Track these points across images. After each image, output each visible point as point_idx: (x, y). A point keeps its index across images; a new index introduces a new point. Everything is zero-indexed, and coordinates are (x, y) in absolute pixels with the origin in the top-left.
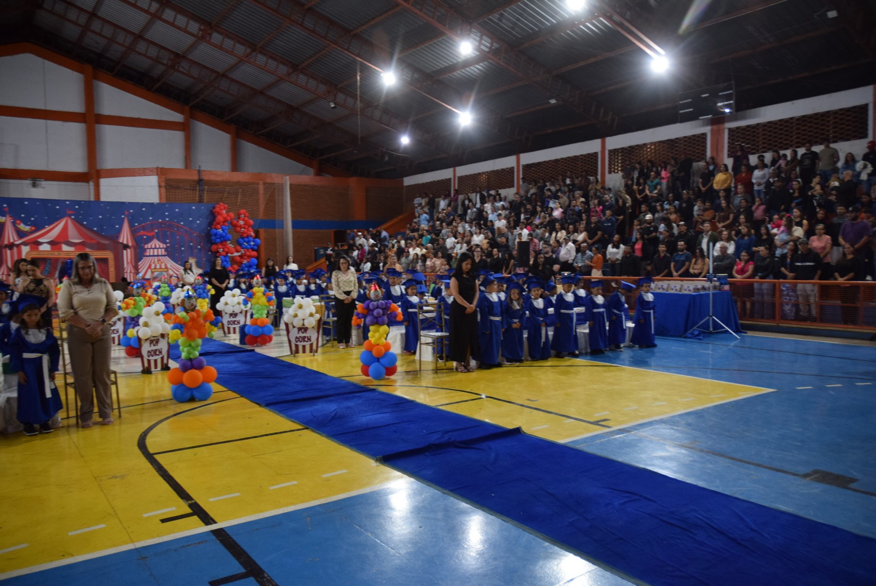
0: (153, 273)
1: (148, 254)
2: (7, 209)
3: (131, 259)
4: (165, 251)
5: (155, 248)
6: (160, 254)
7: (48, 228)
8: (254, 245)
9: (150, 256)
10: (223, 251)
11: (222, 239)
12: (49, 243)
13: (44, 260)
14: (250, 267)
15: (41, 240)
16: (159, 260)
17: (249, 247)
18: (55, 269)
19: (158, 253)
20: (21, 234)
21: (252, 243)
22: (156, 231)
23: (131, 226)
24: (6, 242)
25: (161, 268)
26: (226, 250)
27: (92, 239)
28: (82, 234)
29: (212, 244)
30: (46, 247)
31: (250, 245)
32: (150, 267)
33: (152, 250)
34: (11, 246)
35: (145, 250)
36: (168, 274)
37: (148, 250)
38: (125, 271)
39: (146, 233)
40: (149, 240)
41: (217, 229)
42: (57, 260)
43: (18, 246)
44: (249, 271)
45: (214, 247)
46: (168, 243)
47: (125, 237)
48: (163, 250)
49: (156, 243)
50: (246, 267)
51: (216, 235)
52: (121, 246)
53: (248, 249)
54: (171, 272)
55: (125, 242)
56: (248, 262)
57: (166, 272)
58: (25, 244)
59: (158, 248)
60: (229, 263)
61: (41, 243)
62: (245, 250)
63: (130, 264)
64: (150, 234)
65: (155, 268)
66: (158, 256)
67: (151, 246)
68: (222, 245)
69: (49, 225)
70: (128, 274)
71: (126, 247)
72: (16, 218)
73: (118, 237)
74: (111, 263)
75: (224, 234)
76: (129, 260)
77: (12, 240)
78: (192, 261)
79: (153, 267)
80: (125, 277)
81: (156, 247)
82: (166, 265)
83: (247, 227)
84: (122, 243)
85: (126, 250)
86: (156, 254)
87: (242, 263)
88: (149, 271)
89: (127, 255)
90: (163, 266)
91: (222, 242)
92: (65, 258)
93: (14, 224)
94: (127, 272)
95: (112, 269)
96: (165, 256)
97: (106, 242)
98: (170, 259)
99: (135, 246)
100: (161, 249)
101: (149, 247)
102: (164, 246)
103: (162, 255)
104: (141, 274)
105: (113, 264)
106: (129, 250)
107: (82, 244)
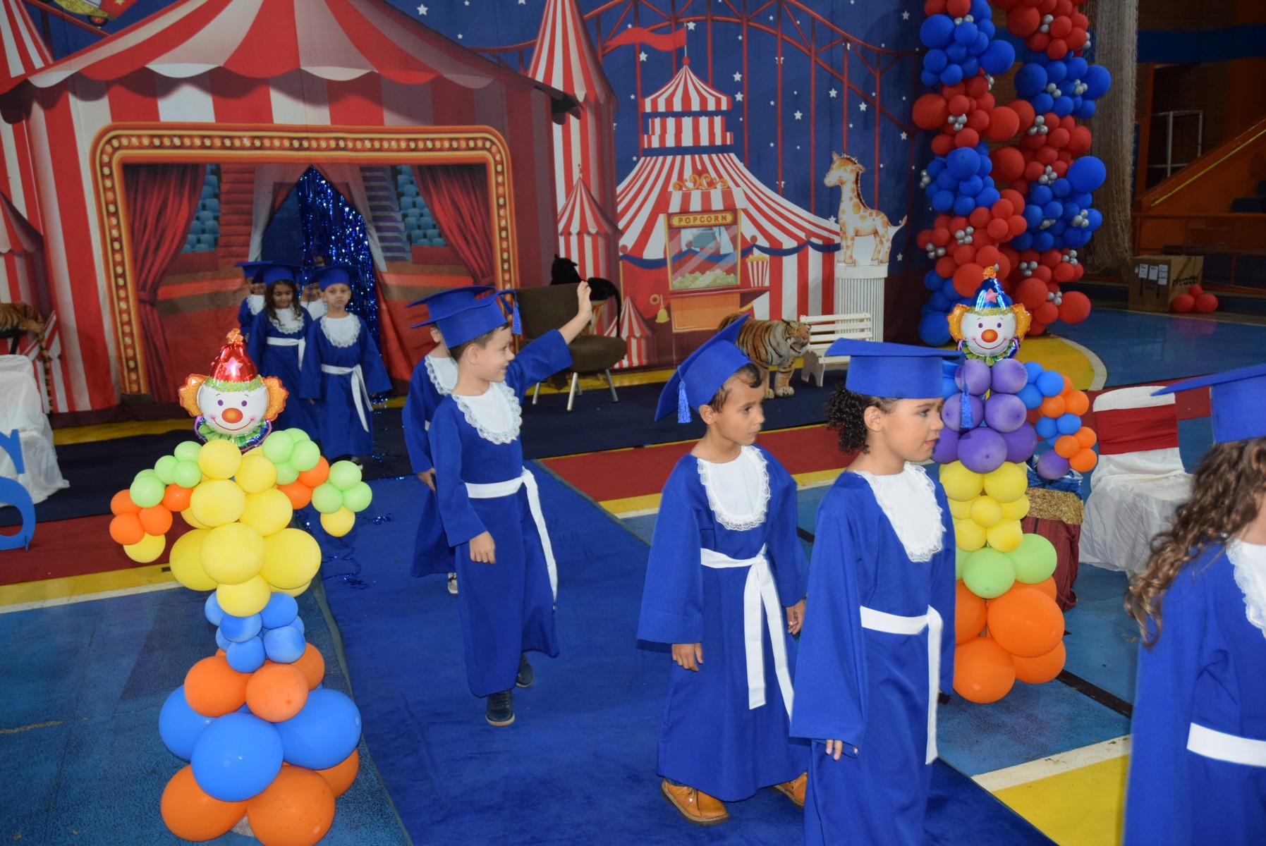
0: (673, 232)
1: (656, 144)
3: (585, 169)
4: (726, 128)
5: (687, 112)
6: (705, 141)
8: (1085, 96)
9: (663, 151)
10: (965, 126)
11: (974, 62)
12: (200, 80)
13: (188, 173)
14: (1070, 197)
15: (162, 66)
16: (700, 172)
17: (1069, 101)
18: (249, 223)
19: (696, 133)
20: (64, 33)
21: (1081, 87)
22: (691, 26)
25: (706, 210)
26: (984, 117)
27: (408, 62)
28: (362, 37)
29: (918, 90)
30: (191, 106)
31: (1073, 95)
32: (662, 204)
33: (671, 122)
35: (641, 122)
36: (733, 240)
37: (658, 121)
38: (561, 226)
39: (647, 36)
40: (661, 70)
41: (953, 18)
42: (249, 171)
43: (52, 97)
44: (1067, 220)
45: (929, 108)
46: (738, 87)
47: (559, 57)
48: (718, 120)
49: (687, 87)
50: (1055, 198)
51: (951, 40)
52: (539, 103)
53: (1062, 117)
54: (746, 228)
55: (557, 83)
56: (1063, 175)
57: (727, 226)
58: (85, 86)
59: (696, 115)
60: (990, 180)
61: (168, 84)
62: (1054, 118)
63: (580, 192)
64: (665, 43)
65: (685, 210)
66: (696, 150)
67: (669, 101)
68: (967, 95)
70: (574, 240)
71: (562, 105)
73: (526, 56)
74: (500, 186)
75: (985, 39)
76: (577, 174)
77: (17, 69)
78: (842, 174)
79: (675, 206)
80: (562, 255)
81: (688, 105)
82: (727, 195)
83: (1069, 6)
84: (545, 88)
85: (563, 121)
86: (687, 141)
87: (1036, 181)
88: (662, 218)
89: (569, 144)
90: (717, 203)
91: (967, 80)
92: (285, 164)
94: (567, 233)
95: (503, 219)
96: (723, 149)
97: (474, 81)
98: (745, 166)
99: (602, 99)
100: (711, 115)
101: (662, 108)
102: (724, 107)
103: (712, 149)
104: (628, 240)
105: (506, 190)
106: (574, 122)
107: (366, 88)
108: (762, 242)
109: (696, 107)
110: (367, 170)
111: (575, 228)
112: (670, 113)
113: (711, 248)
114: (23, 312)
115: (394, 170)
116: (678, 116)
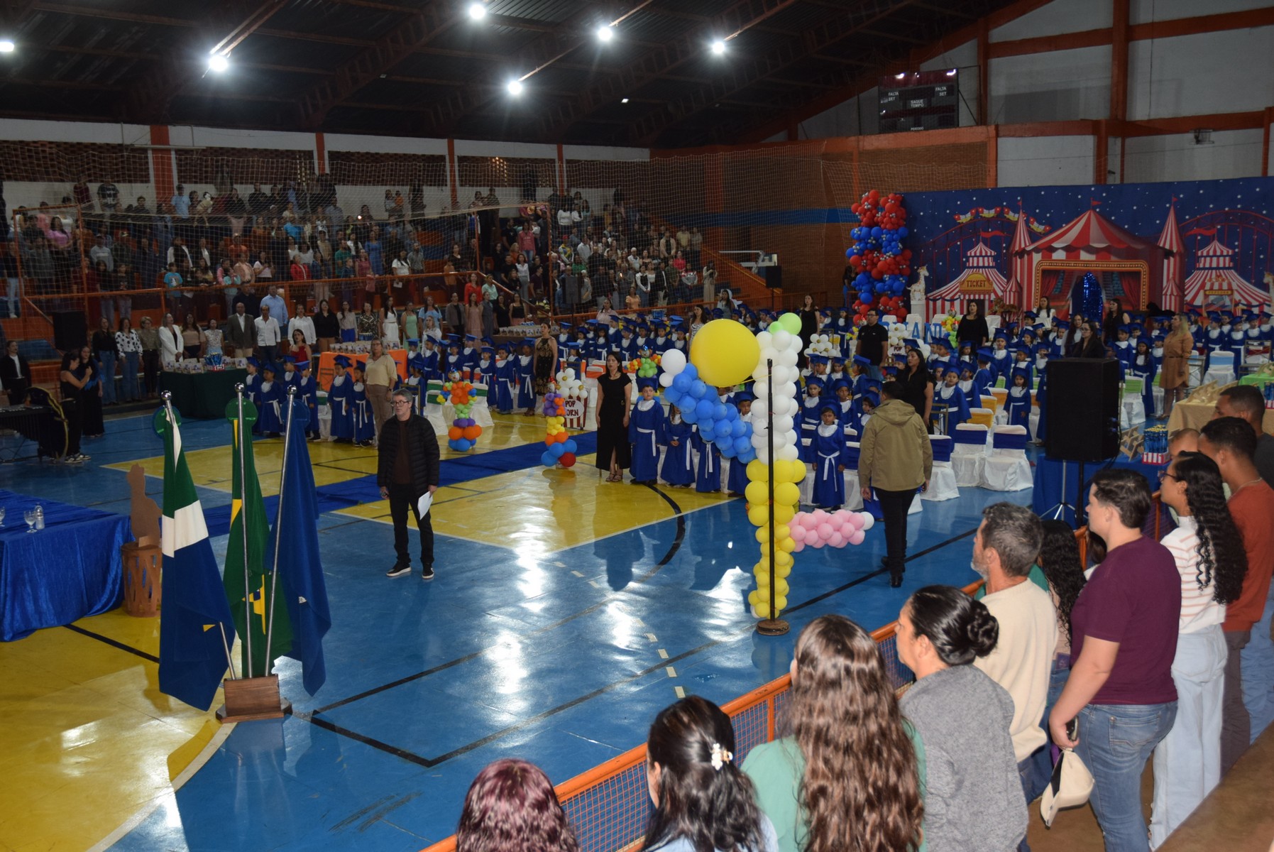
0: (1206, 296)
1: (1201, 266)
2: (1020, 203)
3: (1174, 275)
4: (1231, 260)
5: (1215, 255)
6: (1221, 265)
7: (1065, 227)
9: (1204, 269)
12: (1063, 248)
13: (1057, 273)
15: (1055, 245)
16: (1218, 276)
19: (1218, 263)
20: (1034, 237)
22: (1219, 227)
23: (1179, 220)
24: (1017, 248)
25: (1221, 289)
27: (1120, 242)
28: (1108, 235)
30: (1060, 255)
32: (1203, 286)
33: (1208, 259)
34: (1022, 253)
35: (1197, 259)
36: (1231, 300)
37: (1203, 259)
38: (1164, 293)
39: (1202, 231)
40: (1206, 242)
42: (1071, 272)
43: (1029, 253)
46: (1237, 247)
47: (1169, 238)
48: (1227, 259)
49: (1216, 247)
52: (1161, 253)
54: (1237, 297)
55: (1167, 247)
57: (1229, 295)
58: (1037, 250)
59: (1218, 256)
61: (1056, 249)
63: (1172, 283)
64: (1208, 233)
65: (1211, 289)
66: (1218, 268)
67: (1208, 252)
69: (1067, 223)
70: (1168, 299)
71: (1168, 254)
72: (1031, 215)
73: (1157, 238)
74: (1145, 279)
76: (1171, 276)
77: (1023, 246)
79: (1208, 287)
81: (1216, 253)
82: (1230, 284)
84: (1163, 248)
85: (1168, 259)
86: (1214, 265)
88: (1202, 292)
89: (1169, 267)
90: (1225, 286)
92: (1081, 271)
93: (1027, 222)
94: (1166, 295)
95: (1144, 289)
96: (1229, 268)
97: (1139, 247)
98: (1240, 275)
99: (1182, 251)
100: (1225, 256)
101: (1205, 254)
102: (1230, 253)
103: (1224, 268)
104: (1188, 298)
105: (1146, 280)
106: (1172, 259)
107: (1108, 250)
108: (1243, 302)
109: (1218, 253)
110: (1105, 273)
111: (1169, 293)
112: (1208, 256)
113: (1221, 303)
114: (1013, 306)
115: (1112, 273)
116: (1211, 257)
